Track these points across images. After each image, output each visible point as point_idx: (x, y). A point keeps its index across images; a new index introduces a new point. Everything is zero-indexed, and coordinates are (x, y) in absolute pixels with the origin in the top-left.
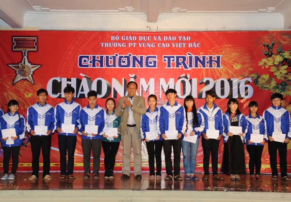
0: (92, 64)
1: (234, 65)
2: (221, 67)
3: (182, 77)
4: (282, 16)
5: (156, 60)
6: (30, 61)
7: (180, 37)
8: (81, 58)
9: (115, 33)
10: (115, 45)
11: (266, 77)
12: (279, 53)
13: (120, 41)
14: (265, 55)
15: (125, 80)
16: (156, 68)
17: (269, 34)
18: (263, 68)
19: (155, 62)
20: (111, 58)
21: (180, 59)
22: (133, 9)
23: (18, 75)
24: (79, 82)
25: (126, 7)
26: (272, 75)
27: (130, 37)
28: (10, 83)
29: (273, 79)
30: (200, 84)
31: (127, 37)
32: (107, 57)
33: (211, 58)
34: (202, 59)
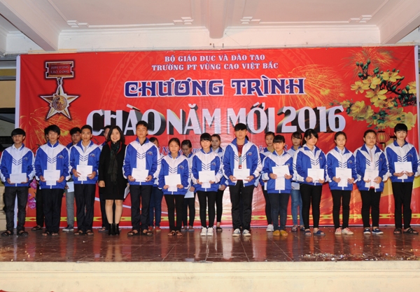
0: (141, 92)
1: (321, 90)
2: (305, 93)
3: (256, 107)
4: (378, 28)
5: (222, 85)
6: (66, 91)
7: (252, 56)
8: (128, 85)
9: (169, 53)
10: (170, 68)
11: (361, 104)
12: (376, 74)
13: (176, 63)
14: (360, 76)
15: (183, 111)
16: (223, 95)
17: (363, 50)
18: (357, 93)
19: (221, 88)
20: (165, 85)
21: (252, 83)
22: (192, 21)
23: (52, 108)
24: (125, 115)
25: (183, 18)
26: (368, 102)
27: (189, 57)
28: (42, 119)
29: (370, 107)
30: (279, 115)
31: (185, 57)
32: (161, 83)
33: (291, 81)
34: (280, 84)
